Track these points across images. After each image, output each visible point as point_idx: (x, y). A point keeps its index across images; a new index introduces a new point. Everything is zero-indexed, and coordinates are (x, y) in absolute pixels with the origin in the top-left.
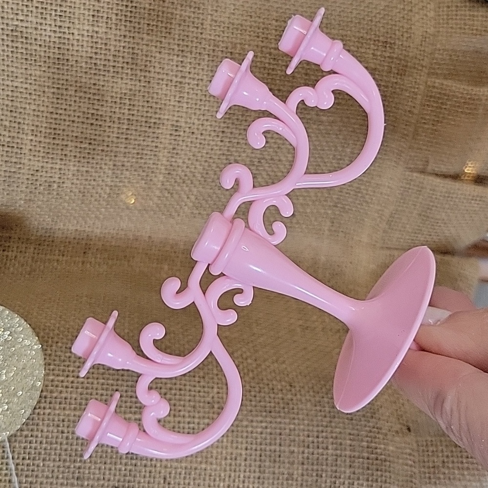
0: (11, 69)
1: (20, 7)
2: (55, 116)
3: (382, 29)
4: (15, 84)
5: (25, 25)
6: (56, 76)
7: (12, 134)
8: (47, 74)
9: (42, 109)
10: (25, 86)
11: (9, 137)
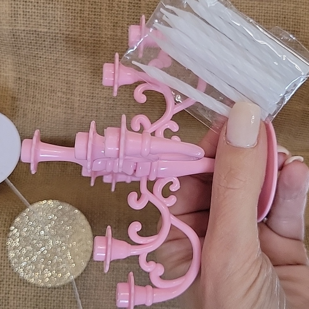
0: (66, 59)
1: (70, 24)
2: (92, 86)
3: (291, 23)
4: (69, 68)
5: (73, 33)
6: (92, 63)
7: (68, 97)
8: (87, 62)
9: (85, 81)
10: (74, 69)
11: (66, 98)
